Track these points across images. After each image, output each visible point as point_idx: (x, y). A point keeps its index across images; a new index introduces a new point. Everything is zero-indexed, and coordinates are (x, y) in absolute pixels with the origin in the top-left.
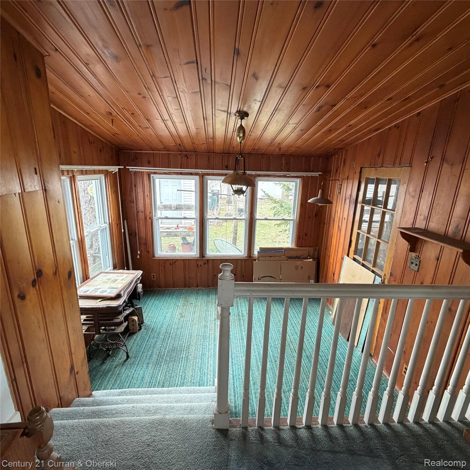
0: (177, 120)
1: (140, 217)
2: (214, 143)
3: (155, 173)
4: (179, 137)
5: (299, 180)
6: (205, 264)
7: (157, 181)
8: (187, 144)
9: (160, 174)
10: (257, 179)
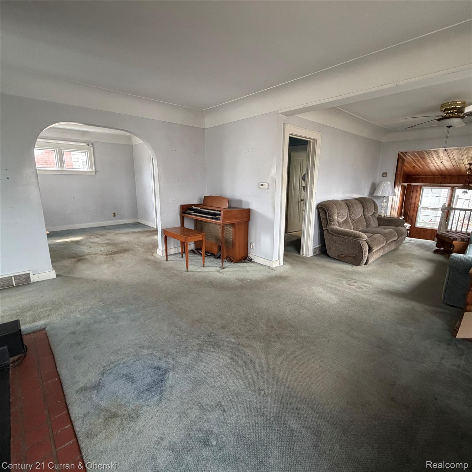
3: (425, 186)
8: (446, 173)
9: (427, 186)
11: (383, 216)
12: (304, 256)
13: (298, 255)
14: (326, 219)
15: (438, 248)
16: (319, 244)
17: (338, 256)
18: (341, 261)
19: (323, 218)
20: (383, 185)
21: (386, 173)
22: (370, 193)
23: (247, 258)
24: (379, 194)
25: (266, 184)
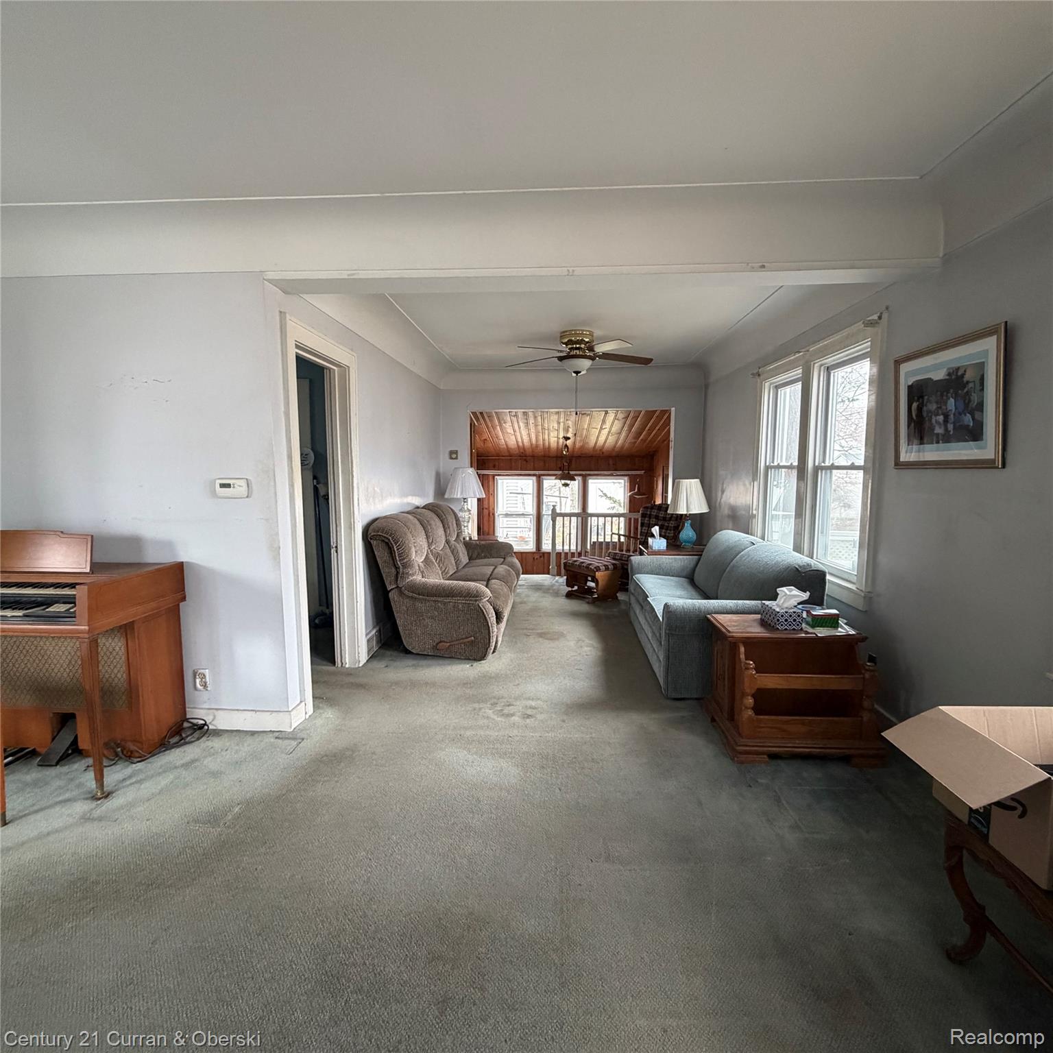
0: (524, 433)
1: (485, 513)
2: (549, 451)
3: (499, 475)
4: (524, 448)
5: (626, 478)
6: (541, 557)
7: (500, 482)
8: (529, 452)
9: (503, 475)
10: (588, 478)
11: (468, 539)
12: (347, 666)
13: (331, 668)
14: (392, 562)
15: (570, 589)
16: (374, 628)
17: (435, 648)
18: (442, 657)
19: (385, 562)
20: (460, 476)
21: (456, 452)
22: (435, 493)
23: (186, 725)
24: (457, 495)
25: (243, 483)
